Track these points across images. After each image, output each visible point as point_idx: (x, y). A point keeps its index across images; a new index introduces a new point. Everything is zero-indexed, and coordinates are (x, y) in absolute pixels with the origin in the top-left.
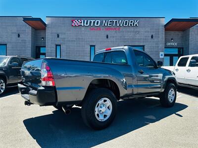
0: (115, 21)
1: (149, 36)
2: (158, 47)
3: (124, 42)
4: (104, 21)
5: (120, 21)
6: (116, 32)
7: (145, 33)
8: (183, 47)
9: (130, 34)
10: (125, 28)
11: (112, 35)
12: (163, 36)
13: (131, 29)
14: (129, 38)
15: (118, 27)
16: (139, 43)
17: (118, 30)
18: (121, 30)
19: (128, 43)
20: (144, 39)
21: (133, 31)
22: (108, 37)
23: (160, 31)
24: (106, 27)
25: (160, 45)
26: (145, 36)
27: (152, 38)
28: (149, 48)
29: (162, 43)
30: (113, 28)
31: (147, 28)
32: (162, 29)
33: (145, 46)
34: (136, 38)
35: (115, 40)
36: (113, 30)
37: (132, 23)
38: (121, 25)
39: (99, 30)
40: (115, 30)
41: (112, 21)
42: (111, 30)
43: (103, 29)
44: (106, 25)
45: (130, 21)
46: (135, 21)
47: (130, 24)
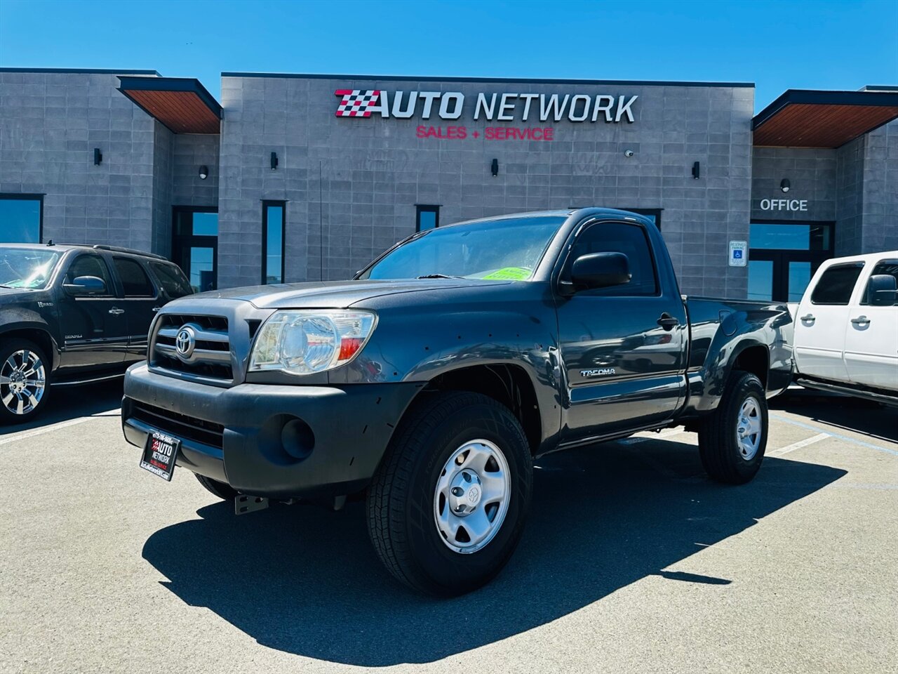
0: (529, 97)
1: (680, 169)
2: (722, 216)
3: (571, 192)
4: (482, 97)
5: (555, 97)
6: (532, 147)
7: (664, 152)
8: (832, 219)
9: (599, 157)
10: (573, 130)
11: (518, 162)
12: (745, 170)
13: (602, 135)
14: (591, 177)
15: (543, 127)
16: (639, 197)
17: (542, 140)
18: (555, 140)
19: (586, 197)
20: (658, 179)
21: (608, 144)
22: (499, 168)
23: (732, 145)
24: (489, 125)
25: (733, 210)
26: (664, 167)
27: (695, 178)
28: (682, 220)
29: (741, 201)
30: (521, 127)
31: (675, 130)
32: (741, 134)
33: (663, 214)
34: (622, 174)
35: (527, 184)
36: (522, 138)
37: (607, 109)
38: (558, 117)
39: (458, 136)
40: (529, 137)
41: (516, 95)
42: (511, 137)
43: (476, 135)
44: (490, 115)
45: (599, 98)
46: (622, 99)
47: (599, 111)
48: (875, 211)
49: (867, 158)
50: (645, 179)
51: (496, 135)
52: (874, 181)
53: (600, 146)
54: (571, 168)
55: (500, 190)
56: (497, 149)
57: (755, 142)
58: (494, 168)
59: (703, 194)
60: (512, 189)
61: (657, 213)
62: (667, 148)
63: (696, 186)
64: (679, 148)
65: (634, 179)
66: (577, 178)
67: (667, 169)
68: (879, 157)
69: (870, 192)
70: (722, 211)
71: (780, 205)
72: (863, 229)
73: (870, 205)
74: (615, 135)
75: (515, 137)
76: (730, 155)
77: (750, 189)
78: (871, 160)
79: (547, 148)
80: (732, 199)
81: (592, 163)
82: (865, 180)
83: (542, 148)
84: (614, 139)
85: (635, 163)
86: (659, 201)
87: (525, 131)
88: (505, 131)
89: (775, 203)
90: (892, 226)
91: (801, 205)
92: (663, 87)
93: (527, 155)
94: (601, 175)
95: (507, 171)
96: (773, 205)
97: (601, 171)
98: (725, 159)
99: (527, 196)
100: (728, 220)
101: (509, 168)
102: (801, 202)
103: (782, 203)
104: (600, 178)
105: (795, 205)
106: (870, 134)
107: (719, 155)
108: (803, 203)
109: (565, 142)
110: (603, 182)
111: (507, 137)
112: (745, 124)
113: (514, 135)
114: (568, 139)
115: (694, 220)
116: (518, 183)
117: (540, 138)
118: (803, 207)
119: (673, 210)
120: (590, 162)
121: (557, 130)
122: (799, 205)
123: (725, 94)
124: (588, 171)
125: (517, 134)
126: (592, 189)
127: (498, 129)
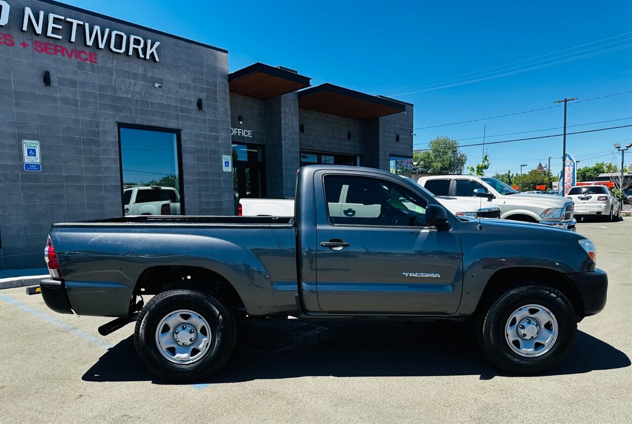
0: (75, 22)
1: (190, 102)
2: (217, 138)
3: (116, 109)
4: (28, 11)
5: (97, 28)
6: (80, 66)
7: (179, 88)
8: (263, 144)
9: (135, 84)
10: (113, 59)
11: (68, 77)
12: (227, 108)
13: (136, 67)
14: (130, 99)
15: (88, 51)
16: (165, 119)
17: (88, 62)
18: (100, 64)
19: (128, 115)
20: (177, 107)
21: (141, 75)
22: (51, 79)
23: (219, 90)
24: (37, 39)
25: (222, 134)
26: (180, 99)
27: (200, 110)
28: (194, 139)
29: (226, 129)
30: (70, 48)
31: (185, 73)
32: (222, 83)
33: (182, 133)
34: (153, 100)
35: (78, 98)
36: (70, 56)
37: (140, 48)
38: (102, 46)
39: (5, 43)
40: (76, 58)
41: (63, 18)
42: (59, 55)
43: (24, 45)
44: (39, 30)
45: (132, 37)
46: (149, 42)
47: (134, 48)
48: (287, 142)
49: (282, 110)
50: (168, 107)
51: (45, 49)
52: (286, 124)
53: (135, 76)
54: (115, 90)
55: (54, 100)
56: (47, 61)
57: (231, 91)
58: (47, 79)
59: (204, 121)
60: (65, 100)
61: (178, 132)
62: (181, 85)
63: (200, 116)
64: (188, 87)
65: (161, 104)
66: (120, 99)
67: (182, 101)
68: (287, 110)
69: (285, 130)
70: (216, 134)
71: (239, 132)
72: (283, 151)
73: (285, 137)
74: (145, 70)
75: (63, 55)
76: (218, 97)
77: (230, 121)
78: (284, 111)
79: (93, 70)
80: (221, 127)
81: (130, 88)
82: (282, 123)
83: (89, 69)
84: (144, 72)
85: (161, 93)
86: (179, 124)
87: (72, 51)
88: (53, 47)
89: (236, 131)
90: (294, 150)
91: (249, 134)
92: (175, 40)
93: (76, 73)
94: (138, 99)
95: (59, 84)
96: (235, 132)
97: (138, 95)
98: (215, 99)
99: (79, 108)
100: (220, 141)
101: (61, 81)
102: (249, 131)
103: (240, 131)
104: (137, 101)
105: (246, 133)
106: (283, 96)
107: (212, 96)
108: (250, 132)
109: (107, 67)
110: (140, 104)
111: (56, 54)
112: (224, 76)
113: (62, 51)
114: (109, 65)
115: (201, 140)
116: (70, 96)
117: (86, 60)
118: (250, 135)
119: (188, 131)
120: (129, 87)
121: (100, 56)
122: (248, 133)
123: (212, 54)
124: (128, 94)
125: (65, 52)
126: (132, 108)
127: (46, 44)
